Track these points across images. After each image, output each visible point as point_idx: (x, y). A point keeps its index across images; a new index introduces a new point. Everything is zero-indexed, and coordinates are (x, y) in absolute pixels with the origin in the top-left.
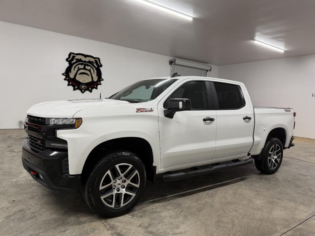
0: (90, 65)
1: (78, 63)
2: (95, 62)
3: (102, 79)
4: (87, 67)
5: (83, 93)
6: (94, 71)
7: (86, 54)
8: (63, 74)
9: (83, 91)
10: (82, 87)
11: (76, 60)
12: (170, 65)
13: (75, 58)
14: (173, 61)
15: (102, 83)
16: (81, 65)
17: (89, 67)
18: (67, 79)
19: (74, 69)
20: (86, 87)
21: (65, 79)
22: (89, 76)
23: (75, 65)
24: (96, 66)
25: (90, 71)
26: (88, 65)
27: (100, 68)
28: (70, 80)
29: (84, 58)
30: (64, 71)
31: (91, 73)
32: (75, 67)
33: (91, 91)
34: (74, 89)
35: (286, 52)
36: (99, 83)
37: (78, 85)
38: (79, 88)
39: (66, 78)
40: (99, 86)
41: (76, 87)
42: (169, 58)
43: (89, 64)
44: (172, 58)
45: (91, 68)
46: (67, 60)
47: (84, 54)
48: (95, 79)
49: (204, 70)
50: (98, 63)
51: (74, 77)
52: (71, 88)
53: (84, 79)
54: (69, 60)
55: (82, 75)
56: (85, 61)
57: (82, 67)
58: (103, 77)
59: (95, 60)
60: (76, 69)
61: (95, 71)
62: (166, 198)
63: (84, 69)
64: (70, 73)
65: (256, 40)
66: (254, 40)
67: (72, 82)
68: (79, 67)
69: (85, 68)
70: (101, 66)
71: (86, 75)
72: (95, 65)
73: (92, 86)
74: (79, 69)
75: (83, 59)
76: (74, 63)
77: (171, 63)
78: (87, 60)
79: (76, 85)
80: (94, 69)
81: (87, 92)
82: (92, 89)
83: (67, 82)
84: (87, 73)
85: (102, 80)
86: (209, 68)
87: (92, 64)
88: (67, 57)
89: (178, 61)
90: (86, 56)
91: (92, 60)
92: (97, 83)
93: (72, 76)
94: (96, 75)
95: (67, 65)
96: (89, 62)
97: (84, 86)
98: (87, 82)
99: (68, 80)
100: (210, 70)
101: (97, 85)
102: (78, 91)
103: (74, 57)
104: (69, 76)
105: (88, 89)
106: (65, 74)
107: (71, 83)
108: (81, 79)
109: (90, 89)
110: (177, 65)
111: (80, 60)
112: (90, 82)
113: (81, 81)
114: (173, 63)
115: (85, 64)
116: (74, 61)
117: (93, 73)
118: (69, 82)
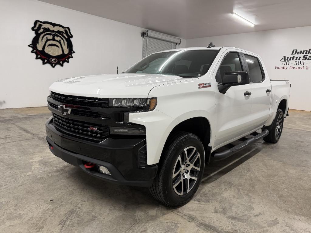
0: (60, 35)
1: (46, 33)
2: (65, 32)
3: (73, 51)
4: (56, 38)
5: (53, 67)
6: (64, 42)
7: (54, 23)
8: (29, 46)
9: (54, 65)
10: (53, 60)
11: (43, 29)
12: (142, 36)
13: (42, 27)
14: (146, 33)
15: (73, 56)
16: (49, 35)
17: (58, 37)
18: (35, 51)
19: (42, 40)
20: (57, 60)
21: (32, 52)
22: (59, 48)
23: (42, 35)
24: (67, 37)
25: (59, 42)
26: (57, 36)
27: (71, 39)
28: (38, 52)
29: (53, 27)
30: (30, 42)
31: (61, 45)
32: (43, 38)
33: (62, 65)
34: (44, 63)
35: (256, 26)
36: (70, 56)
37: (47, 58)
38: (49, 62)
39: (33, 50)
40: (70, 60)
41: (46, 61)
42: (140, 30)
43: (58, 34)
44: (144, 30)
45: (61, 39)
46: (33, 29)
47: (52, 23)
48: (66, 51)
49: (174, 43)
50: (68, 33)
51: (43, 49)
52: (40, 61)
53: (54, 51)
54: (35, 29)
55: (51, 46)
56: (53, 31)
57: (51, 37)
58: (74, 49)
59: (64, 30)
60: (44, 40)
61: (66, 42)
62: (211, 177)
63: (53, 39)
64: (38, 45)
65: (234, 13)
66: (232, 13)
67: (40, 54)
68: (47, 38)
69: (55, 39)
70: (72, 37)
71: (56, 47)
72: (65, 35)
73: (64, 59)
74: (47, 40)
75: (51, 28)
76: (42, 33)
77: (143, 34)
78: (56, 30)
79: (46, 58)
80: (64, 40)
81: (58, 66)
82: (63, 62)
83: (34, 55)
84: (57, 44)
85: (73, 53)
86: (178, 42)
87: (61, 35)
88: (33, 25)
89: (151, 33)
90: (54, 25)
91: (61, 29)
92: (68, 56)
93: (40, 47)
94: (67, 47)
95: (33, 35)
96: (59, 32)
97: (54, 60)
98: (57, 55)
99: (36, 53)
100: (180, 44)
101: (68, 59)
102: (48, 66)
103: (40, 26)
104: (36, 47)
105: (58, 63)
106: (32, 46)
107: (39, 56)
108: (50, 51)
109: (61, 62)
110: (149, 37)
111: (48, 30)
112: (61, 55)
113: (50, 53)
114: (146, 35)
115: (55, 34)
116: (41, 30)
117: (64, 44)
118: (37, 55)
